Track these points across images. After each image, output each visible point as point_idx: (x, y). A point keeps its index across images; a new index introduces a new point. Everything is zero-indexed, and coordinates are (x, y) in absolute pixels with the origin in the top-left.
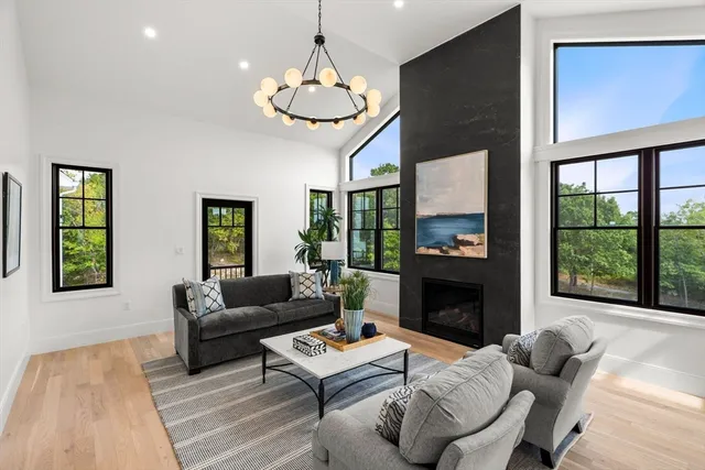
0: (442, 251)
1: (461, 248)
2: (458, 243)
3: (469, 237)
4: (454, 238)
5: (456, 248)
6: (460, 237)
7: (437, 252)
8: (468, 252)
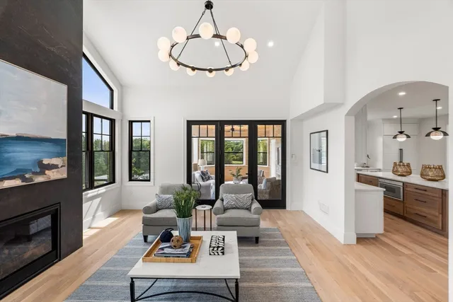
0: (24, 179)
1: (47, 172)
2: (44, 168)
3: (55, 161)
4: (40, 163)
5: (42, 173)
6: (46, 161)
7: (17, 183)
8: (53, 175)
